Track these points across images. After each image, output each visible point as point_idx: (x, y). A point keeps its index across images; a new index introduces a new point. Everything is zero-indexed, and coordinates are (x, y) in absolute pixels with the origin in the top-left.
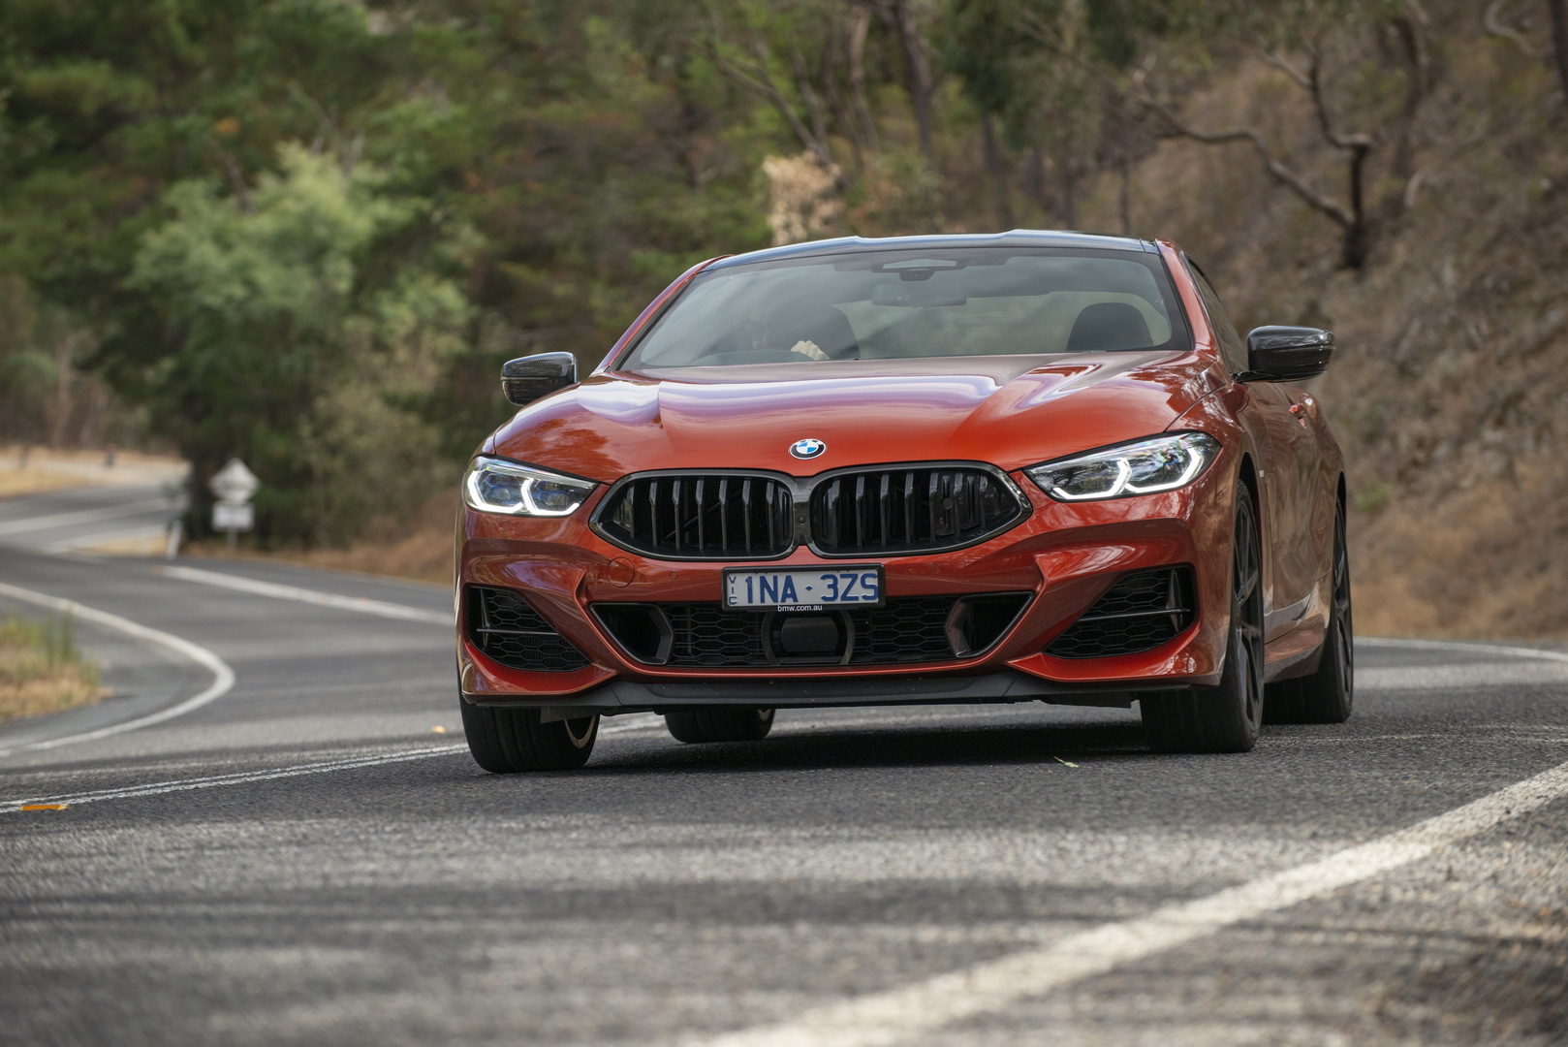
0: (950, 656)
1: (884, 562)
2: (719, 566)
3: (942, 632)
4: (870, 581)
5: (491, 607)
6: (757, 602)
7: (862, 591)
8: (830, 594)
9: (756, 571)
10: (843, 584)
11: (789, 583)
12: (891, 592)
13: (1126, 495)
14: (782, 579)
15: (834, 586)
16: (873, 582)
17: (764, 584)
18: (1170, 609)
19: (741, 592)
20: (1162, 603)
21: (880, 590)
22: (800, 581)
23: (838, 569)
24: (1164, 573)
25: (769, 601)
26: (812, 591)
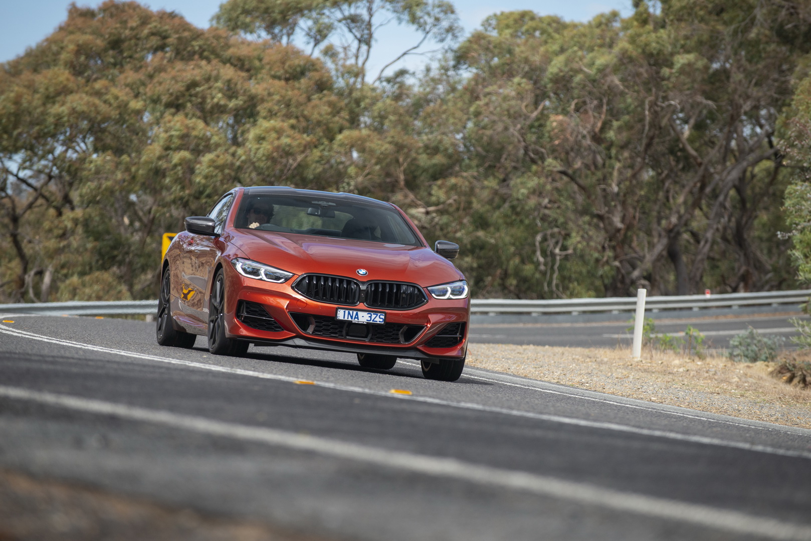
0: (399, 343)
1: (387, 311)
2: (336, 306)
3: (398, 334)
4: (381, 317)
5: (247, 308)
6: (346, 319)
7: (379, 319)
8: (369, 319)
9: (347, 309)
10: (373, 316)
11: (357, 314)
12: (387, 321)
13: (449, 299)
14: (355, 313)
15: (371, 317)
16: (383, 317)
17: (349, 313)
18: (458, 335)
19: (341, 315)
20: (456, 334)
21: (384, 320)
22: (360, 314)
23: (372, 312)
24: (458, 324)
25: (350, 319)
26: (364, 318)
